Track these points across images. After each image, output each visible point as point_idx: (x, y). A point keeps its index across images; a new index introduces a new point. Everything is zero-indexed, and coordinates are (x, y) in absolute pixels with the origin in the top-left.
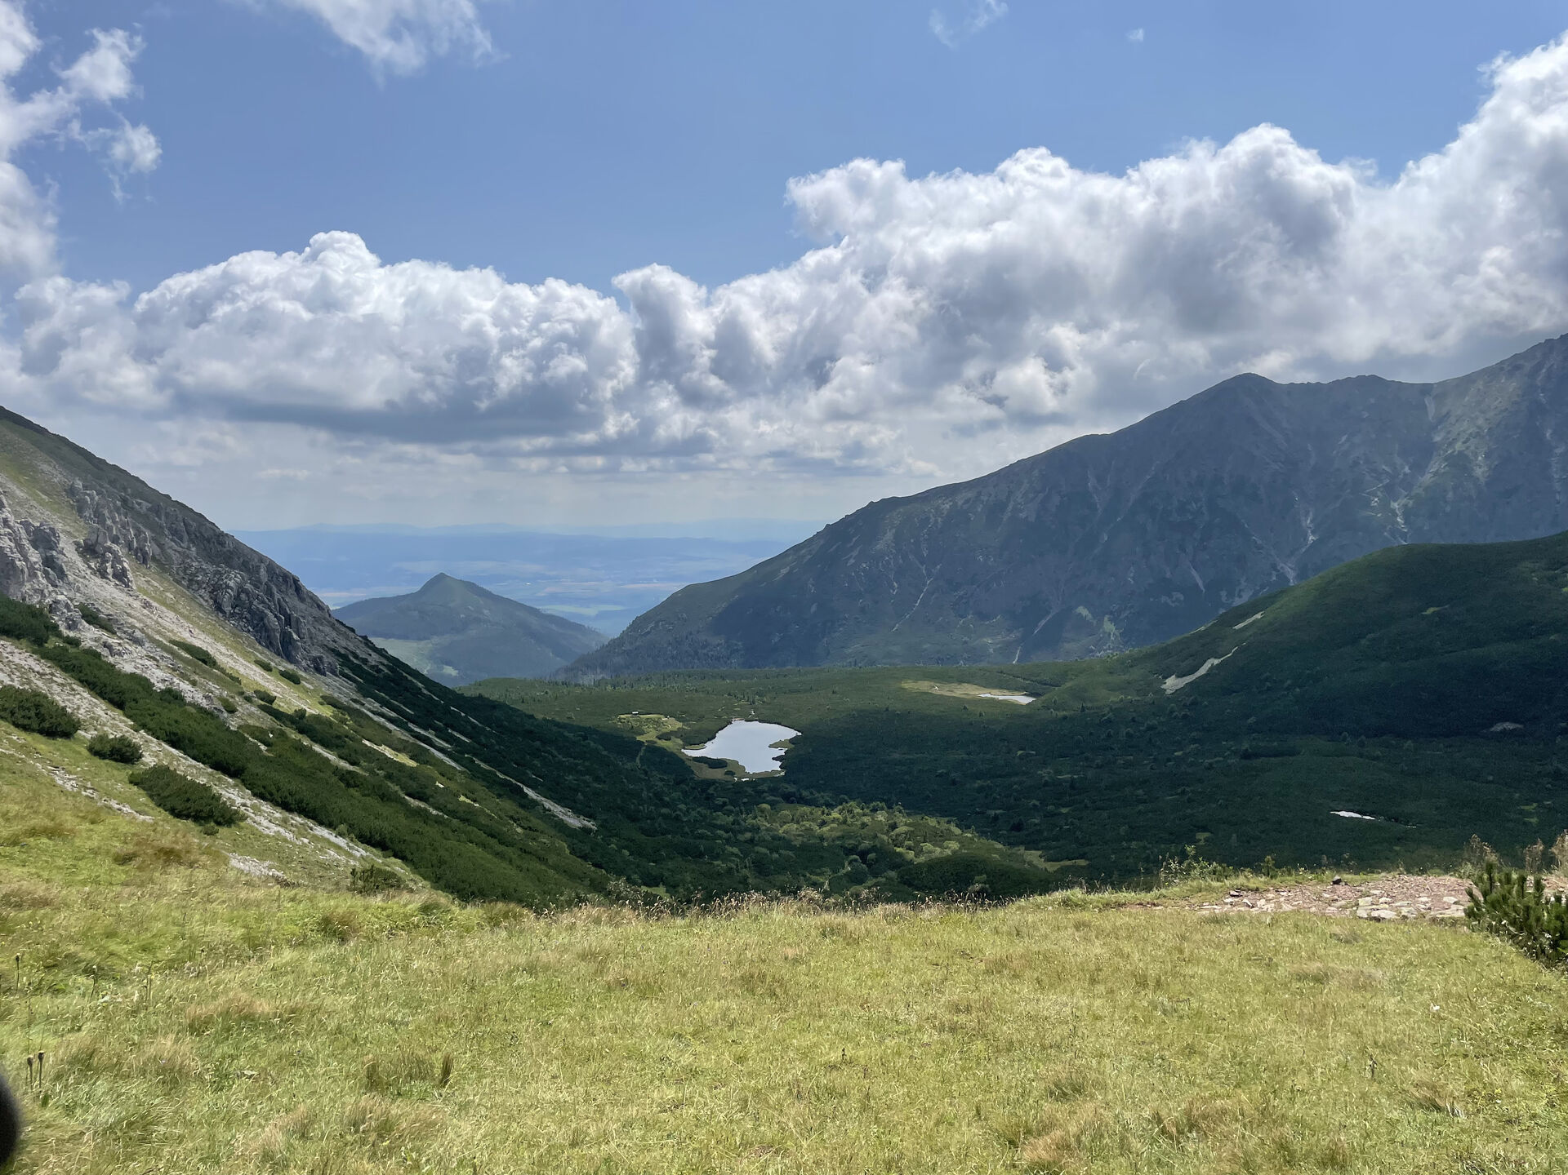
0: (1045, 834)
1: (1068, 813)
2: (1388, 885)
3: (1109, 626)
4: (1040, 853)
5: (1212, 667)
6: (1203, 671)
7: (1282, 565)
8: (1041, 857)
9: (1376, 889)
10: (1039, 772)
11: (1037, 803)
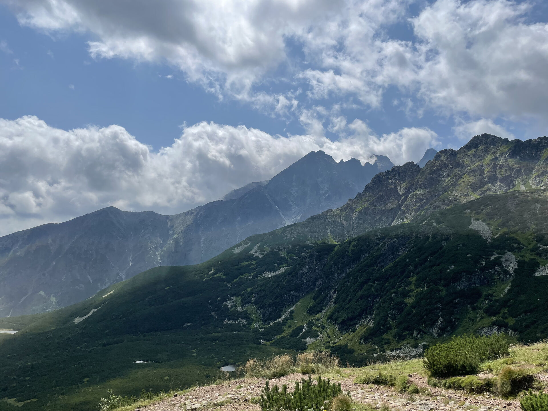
0: (18, 390)
1: (29, 379)
2: (194, 393)
3: (53, 299)
4: (14, 399)
5: (94, 312)
6: (90, 314)
7: (120, 273)
8: (15, 401)
9: (190, 395)
10: (17, 363)
11: (15, 377)
